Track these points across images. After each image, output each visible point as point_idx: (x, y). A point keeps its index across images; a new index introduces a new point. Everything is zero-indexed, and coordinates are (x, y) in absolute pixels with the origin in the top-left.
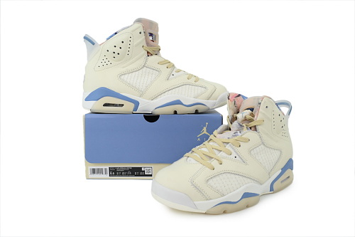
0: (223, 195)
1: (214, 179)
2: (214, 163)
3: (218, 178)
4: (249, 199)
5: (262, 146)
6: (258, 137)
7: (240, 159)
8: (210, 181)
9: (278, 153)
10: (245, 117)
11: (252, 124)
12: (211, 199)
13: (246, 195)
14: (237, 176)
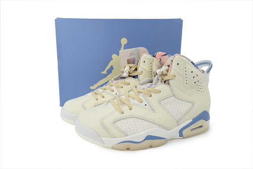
0: (127, 135)
1: (122, 121)
2: (125, 109)
3: (125, 121)
4: (153, 141)
5: (173, 98)
6: (170, 90)
7: (149, 107)
8: (118, 123)
9: (190, 105)
10: (162, 72)
11: (166, 78)
12: (115, 137)
13: (149, 138)
14: (143, 121)
